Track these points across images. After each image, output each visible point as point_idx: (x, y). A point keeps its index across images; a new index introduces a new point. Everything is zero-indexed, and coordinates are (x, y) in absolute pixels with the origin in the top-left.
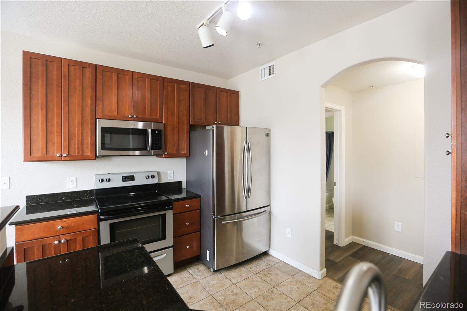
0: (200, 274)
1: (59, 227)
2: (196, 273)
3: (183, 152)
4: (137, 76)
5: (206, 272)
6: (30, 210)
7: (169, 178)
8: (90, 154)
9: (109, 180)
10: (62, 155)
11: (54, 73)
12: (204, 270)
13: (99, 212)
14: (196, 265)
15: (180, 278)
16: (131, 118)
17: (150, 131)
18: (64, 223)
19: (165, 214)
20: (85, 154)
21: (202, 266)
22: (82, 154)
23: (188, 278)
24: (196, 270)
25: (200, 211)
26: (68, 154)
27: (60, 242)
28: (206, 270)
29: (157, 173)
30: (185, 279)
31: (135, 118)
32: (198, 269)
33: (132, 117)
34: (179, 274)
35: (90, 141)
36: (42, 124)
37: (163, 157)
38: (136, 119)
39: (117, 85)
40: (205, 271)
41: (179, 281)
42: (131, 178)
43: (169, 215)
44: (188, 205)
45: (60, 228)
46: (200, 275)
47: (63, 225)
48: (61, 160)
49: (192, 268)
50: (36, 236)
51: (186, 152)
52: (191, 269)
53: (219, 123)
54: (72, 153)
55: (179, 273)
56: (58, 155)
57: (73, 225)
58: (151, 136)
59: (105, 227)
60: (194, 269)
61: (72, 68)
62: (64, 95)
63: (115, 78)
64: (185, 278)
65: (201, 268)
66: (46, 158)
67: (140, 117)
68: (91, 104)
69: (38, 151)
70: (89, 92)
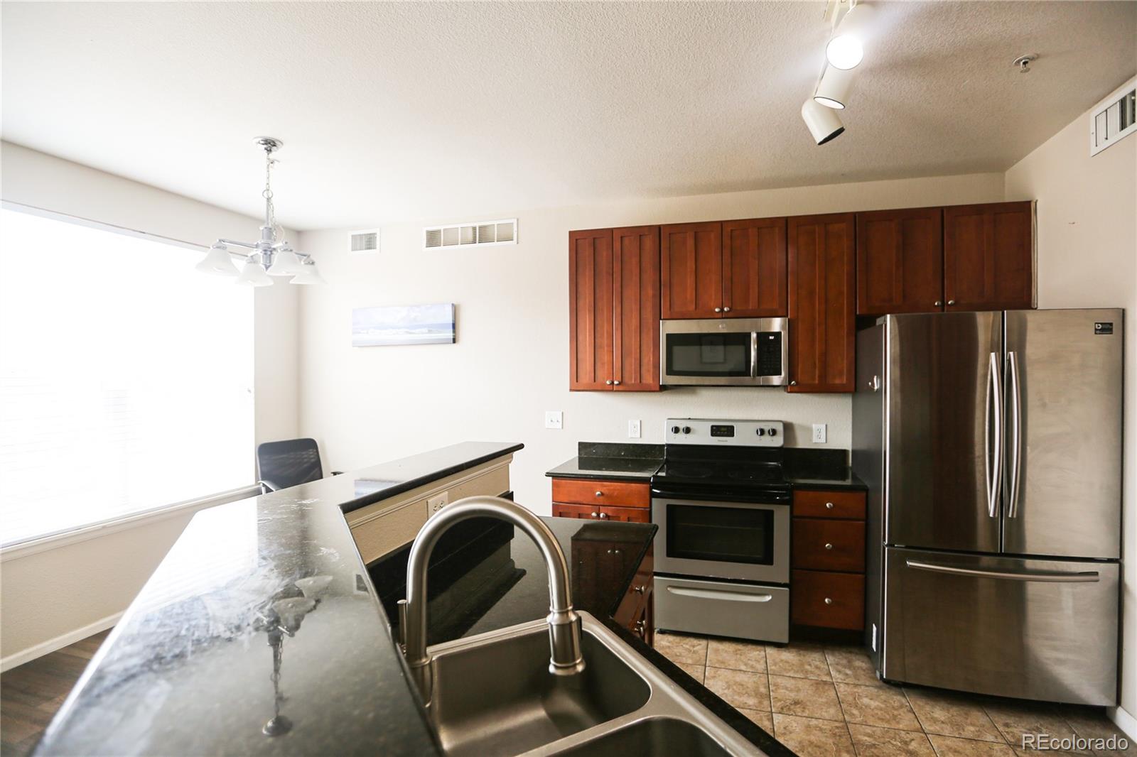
0: (849, 672)
1: (598, 493)
2: (839, 667)
3: (837, 381)
4: (729, 229)
5: (867, 675)
6: (583, 463)
7: (815, 440)
8: (651, 382)
9: (688, 430)
10: (613, 383)
11: (604, 254)
12: (864, 670)
13: (652, 481)
14: (851, 652)
15: (800, 660)
16: (721, 313)
17: (754, 335)
18: (605, 488)
19: (772, 512)
20: (644, 381)
21: (866, 659)
22: (640, 382)
23: (817, 667)
24: (844, 662)
25: (867, 525)
26: (620, 380)
27: (598, 515)
28: (867, 671)
29: (781, 424)
30: (808, 667)
31: (728, 312)
32: (849, 662)
33: (722, 310)
34: (801, 652)
35: (651, 359)
36: (590, 335)
37: (789, 390)
38: (730, 315)
39: (693, 254)
40: (863, 673)
41: (793, 665)
42: (727, 431)
43: (782, 517)
44: (832, 505)
45: (599, 495)
46: (847, 674)
47: (602, 491)
48: (612, 391)
49: (837, 654)
50: (573, 499)
51: (845, 381)
52: (833, 655)
53: (949, 303)
54: (626, 380)
55: (802, 650)
56: (608, 383)
57: (616, 494)
58: (756, 347)
59: (659, 510)
60: (841, 657)
61: (626, 241)
62: (617, 285)
63: (690, 243)
64: (810, 665)
65: (860, 663)
66: (596, 387)
67: (738, 308)
68: (654, 296)
69: (586, 377)
70: (649, 276)
